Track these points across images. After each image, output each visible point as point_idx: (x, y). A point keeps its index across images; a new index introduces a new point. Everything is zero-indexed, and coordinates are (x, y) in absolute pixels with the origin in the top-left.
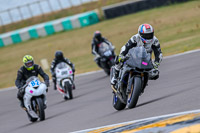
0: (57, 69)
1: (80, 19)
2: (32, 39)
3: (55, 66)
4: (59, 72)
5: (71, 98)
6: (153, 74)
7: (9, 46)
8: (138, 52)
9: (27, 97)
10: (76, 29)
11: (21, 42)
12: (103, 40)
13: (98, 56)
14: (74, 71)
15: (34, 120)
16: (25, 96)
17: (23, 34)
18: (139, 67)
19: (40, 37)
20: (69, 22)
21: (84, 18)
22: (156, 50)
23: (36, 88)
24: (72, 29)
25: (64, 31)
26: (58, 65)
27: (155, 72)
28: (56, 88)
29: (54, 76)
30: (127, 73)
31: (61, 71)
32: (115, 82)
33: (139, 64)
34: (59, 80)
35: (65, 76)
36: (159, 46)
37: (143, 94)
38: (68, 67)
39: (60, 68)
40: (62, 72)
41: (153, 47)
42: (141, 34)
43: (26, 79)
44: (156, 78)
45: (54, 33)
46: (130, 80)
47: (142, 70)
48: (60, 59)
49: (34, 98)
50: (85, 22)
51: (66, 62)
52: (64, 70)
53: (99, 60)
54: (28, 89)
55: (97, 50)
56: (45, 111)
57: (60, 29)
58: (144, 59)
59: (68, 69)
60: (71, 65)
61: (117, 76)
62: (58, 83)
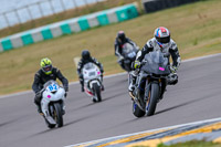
0: (84, 70)
1: (118, 13)
2: (64, 35)
3: (82, 67)
4: (86, 73)
5: (100, 100)
6: (172, 79)
7: (39, 42)
8: (154, 57)
9: (45, 102)
10: (113, 24)
11: (52, 38)
12: (127, 41)
13: (122, 58)
14: (102, 71)
15: (52, 126)
16: (42, 101)
17: (55, 29)
18: (156, 72)
19: (73, 33)
20: (105, 16)
21: (121, 12)
22: (173, 53)
23: (54, 93)
24: (108, 24)
25: (100, 26)
26: (85, 66)
27: (173, 77)
28: (83, 90)
29: (82, 77)
30: (144, 79)
31: (88, 72)
32: (133, 88)
33: (155, 69)
34: (86, 81)
35: (93, 77)
36: (176, 50)
37: (161, 101)
38: (96, 67)
39: (88, 69)
40: (90, 73)
41: (171, 50)
42: (157, 38)
43: (43, 83)
44: (175, 82)
45: (89, 29)
46: (147, 86)
47: (159, 76)
48: (87, 59)
49: (51, 103)
50: (123, 16)
51: (93, 61)
52: (92, 70)
53: (122, 61)
54: (46, 94)
55: (121, 51)
56: (64, 117)
57: (95, 23)
58: (160, 64)
59: (95, 69)
60: (99, 65)
61: (134, 82)
62: (86, 85)
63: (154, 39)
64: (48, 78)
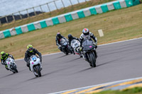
12: (62, 37)
13: (60, 46)
15: (37, 76)
23: (35, 61)
40: (75, 44)
49: (34, 66)
54: (31, 62)
55: (59, 43)
63: (82, 34)
64: (32, 54)
